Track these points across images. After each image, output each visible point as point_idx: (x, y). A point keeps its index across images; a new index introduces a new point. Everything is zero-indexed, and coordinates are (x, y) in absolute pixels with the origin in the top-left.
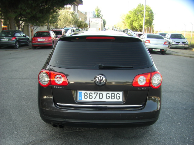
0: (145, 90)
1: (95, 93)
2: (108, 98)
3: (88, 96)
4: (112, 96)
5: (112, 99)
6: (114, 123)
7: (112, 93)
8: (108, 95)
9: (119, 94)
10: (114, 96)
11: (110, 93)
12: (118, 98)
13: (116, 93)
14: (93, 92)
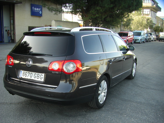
0: (58, 74)
1: (28, 73)
2: (35, 77)
3: (25, 74)
4: (37, 76)
5: (37, 78)
6: (35, 96)
7: (38, 74)
8: (35, 75)
9: (42, 75)
10: (39, 76)
11: (37, 73)
12: (41, 78)
13: (40, 74)
14: (27, 72)
